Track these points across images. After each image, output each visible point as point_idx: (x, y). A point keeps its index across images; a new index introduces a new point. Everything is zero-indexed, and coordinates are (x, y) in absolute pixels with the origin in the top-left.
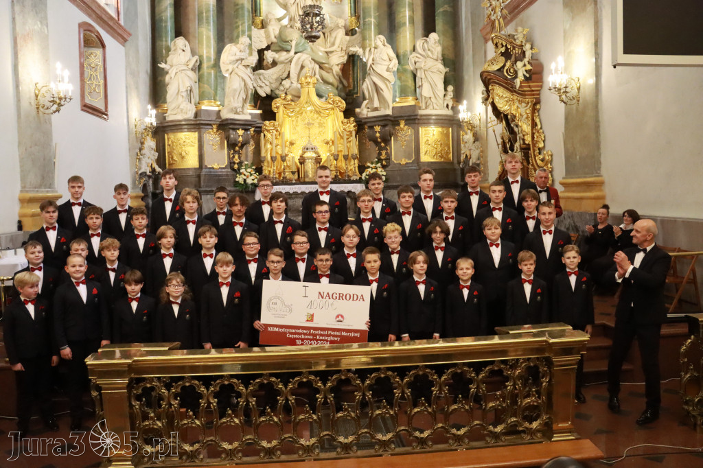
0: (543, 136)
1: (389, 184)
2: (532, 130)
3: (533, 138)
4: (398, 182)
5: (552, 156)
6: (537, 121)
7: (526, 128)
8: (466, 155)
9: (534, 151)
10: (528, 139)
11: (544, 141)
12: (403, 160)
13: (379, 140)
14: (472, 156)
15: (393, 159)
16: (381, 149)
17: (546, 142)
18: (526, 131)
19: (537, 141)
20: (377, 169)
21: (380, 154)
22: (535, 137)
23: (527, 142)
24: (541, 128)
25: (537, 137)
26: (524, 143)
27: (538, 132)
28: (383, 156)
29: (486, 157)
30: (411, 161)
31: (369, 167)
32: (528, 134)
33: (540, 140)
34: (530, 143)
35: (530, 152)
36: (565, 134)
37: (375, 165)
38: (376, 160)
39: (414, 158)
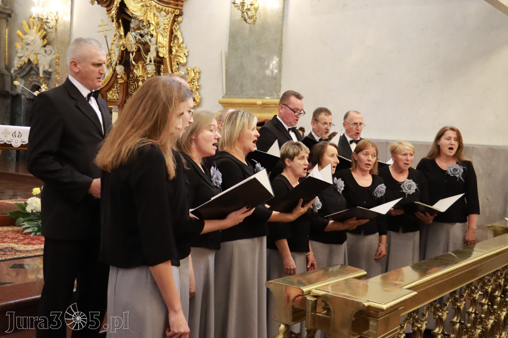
0: (185, 51)
2: (170, 41)
3: (170, 51)
5: (199, 73)
6: (178, 34)
7: (164, 40)
8: (29, 61)
9: (171, 67)
10: (164, 52)
11: (186, 57)
14: (40, 62)
17: (189, 58)
18: (162, 42)
19: (176, 56)
22: (174, 50)
23: (161, 55)
24: (182, 43)
25: (177, 51)
26: (158, 56)
27: (179, 46)
32: (164, 47)
33: (182, 55)
34: (167, 56)
35: (162, 66)
36: (229, 52)
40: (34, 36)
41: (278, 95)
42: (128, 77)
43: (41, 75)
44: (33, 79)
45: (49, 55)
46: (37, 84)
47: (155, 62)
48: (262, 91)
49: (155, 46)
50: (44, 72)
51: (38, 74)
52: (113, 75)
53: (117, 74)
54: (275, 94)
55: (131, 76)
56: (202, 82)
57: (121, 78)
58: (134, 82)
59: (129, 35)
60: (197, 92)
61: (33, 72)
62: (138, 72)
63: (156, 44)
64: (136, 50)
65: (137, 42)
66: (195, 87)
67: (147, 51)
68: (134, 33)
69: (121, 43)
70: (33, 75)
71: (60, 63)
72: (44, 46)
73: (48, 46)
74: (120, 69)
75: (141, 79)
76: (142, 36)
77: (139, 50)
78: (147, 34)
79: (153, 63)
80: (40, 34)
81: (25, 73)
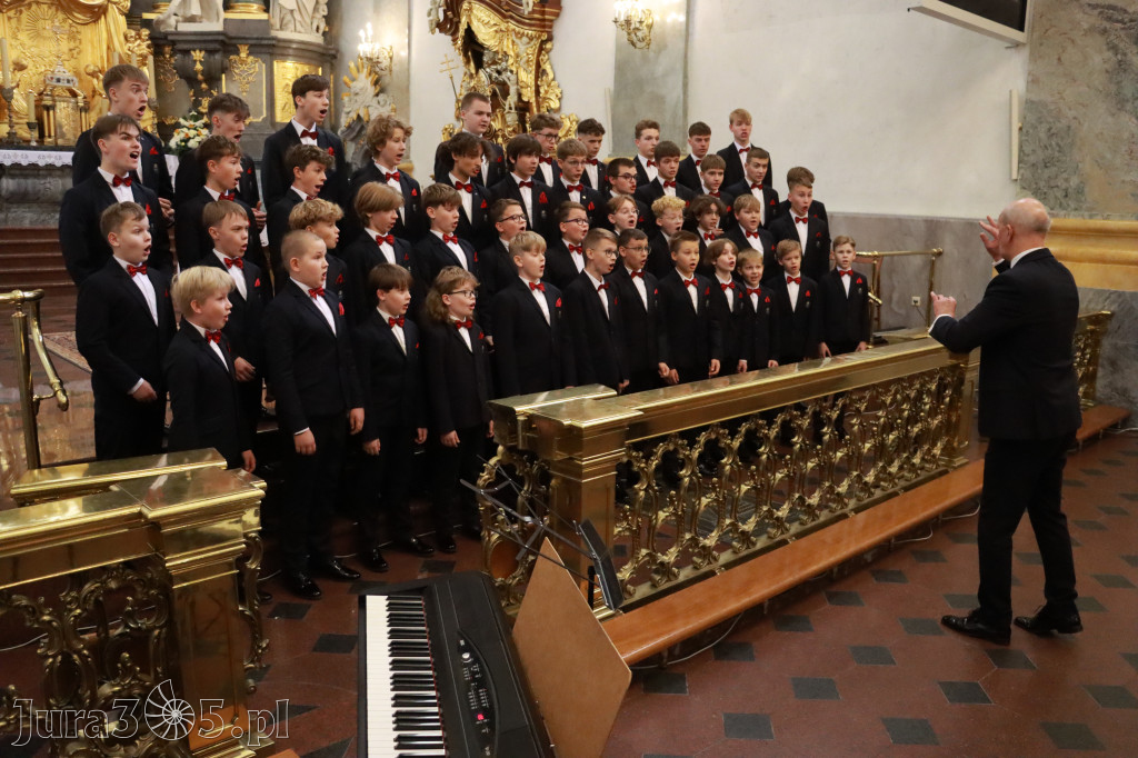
0: (558, 91)
2: (537, 78)
3: (537, 92)
6: (547, 67)
7: (527, 77)
8: (359, 117)
10: (528, 95)
11: (560, 99)
13: (200, 77)
16: (199, 94)
17: (563, 101)
18: (525, 80)
19: (545, 98)
20: (195, 129)
21: (197, 104)
22: (542, 90)
23: (525, 99)
24: (554, 79)
25: (546, 92)
27: (549, 86)
30: (260, 120)
31: (178, 126)
32: (528, 86)
33: (553, 97)
34: (533, 100)
35: (528, 114)
36: (615, 91)
37: (192, 123)
38: (194, 113)
39: (265, 115)
40: (363, 83)
45: (383, 106)
47: (516, 109)
49: (515, 87)
59: (481, 72)
63: (517, 83)
64: (489, 94)
65: (492, 82)
67: (506, 94)
68: (488, 70)
69: (472, 85)
72: (377, 95)
73: (381, 95)
75: (500, 133)
76: (499, 72)
77: (494, 94)
78: (506, 70)
79: (513, 111)
80: (370, 79)
81: (354, 134)
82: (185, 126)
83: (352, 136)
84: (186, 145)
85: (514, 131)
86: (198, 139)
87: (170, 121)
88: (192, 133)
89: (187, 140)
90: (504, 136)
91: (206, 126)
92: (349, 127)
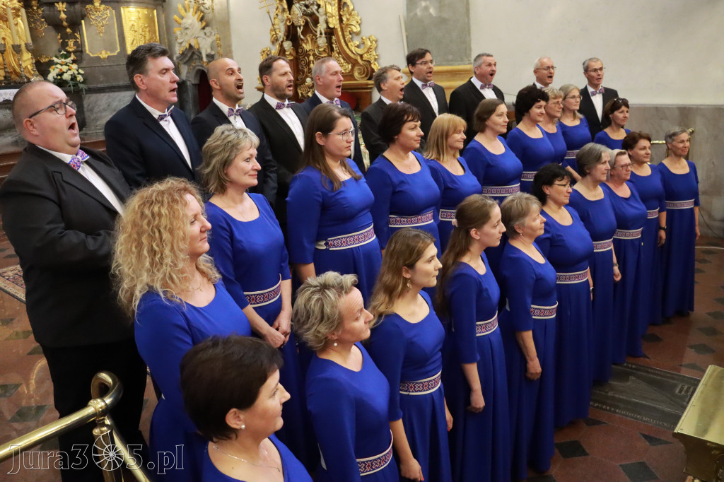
0: (358, 19)
1: (91, 86)
2: (339, 9)
3: (341, 20)
4: (102, 82)
5: (376, 41)
7: (333, 9)
8: (190, 46)
9: (344, 37)
10: (334, 22)
11: (359, 24)
12: (103, 52)
13: (65, 24)
14: (201, 46)
15: (87, 52)
16: (65, 37)
18: (331, 12)
19: (347, 25)
20: (66, 65)
21: (64, 45)
22: (344, 19)
23: (331, 26)
24: (353, 10)
25: (348, 20)
27: (350, 15)
28: (71, 46)
29: (230, 46)
30: (116, 54)
31: (51, 63)
32: (333, 16)
33: (354, 23)
34: (337, 26)
35: (334, 37)
37: (63, 60)
38: (63, 52)
39: (119, 50)
40: (192, 19)
41: (469, 60)
42: (297, 52)
43: (205, 59)
44: (196, 64)
45: (209, 37)
46: (201, 68)
47: (325, 34)
48: (450, 57)
49: (324, 17)
50: (208, 56)
51: (201, 58)
52: (280, 51)
53: (285, 51)
54: (465, 59)
55: (300, 51)
56: (379, 51)
57: (291, 54)
58: (304, 57)
60: (376, 63)
61: (195, 57)
62: (307, 47)
63: (325, 14)
64: (302, 23)
65: (303, 15)
66: (373, 57)
67: (316, 22)
68: (298, 5)
69: (286, 17)
70: (196, 59)
71: (222, 44)
72: (203, 28)
73: (207, 28)
74: (288, 45)
75: (311, 53)
76: (307, 6)
77: (306, 23)
78: (313, 4)
79: (323, 35)
80: (196, 16)
81: (187, 59)
82: (57, 63)
83: (185, 60)
84: (61, 79)
85: (324, 51)
86: (70, 73)
87: (44, 60)
88: (65, 68)
89: (61, 74)
90: (314, 55)
91: (74, 62)
92: (183, 54)
